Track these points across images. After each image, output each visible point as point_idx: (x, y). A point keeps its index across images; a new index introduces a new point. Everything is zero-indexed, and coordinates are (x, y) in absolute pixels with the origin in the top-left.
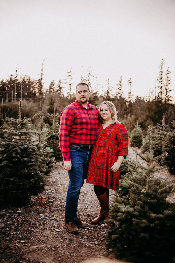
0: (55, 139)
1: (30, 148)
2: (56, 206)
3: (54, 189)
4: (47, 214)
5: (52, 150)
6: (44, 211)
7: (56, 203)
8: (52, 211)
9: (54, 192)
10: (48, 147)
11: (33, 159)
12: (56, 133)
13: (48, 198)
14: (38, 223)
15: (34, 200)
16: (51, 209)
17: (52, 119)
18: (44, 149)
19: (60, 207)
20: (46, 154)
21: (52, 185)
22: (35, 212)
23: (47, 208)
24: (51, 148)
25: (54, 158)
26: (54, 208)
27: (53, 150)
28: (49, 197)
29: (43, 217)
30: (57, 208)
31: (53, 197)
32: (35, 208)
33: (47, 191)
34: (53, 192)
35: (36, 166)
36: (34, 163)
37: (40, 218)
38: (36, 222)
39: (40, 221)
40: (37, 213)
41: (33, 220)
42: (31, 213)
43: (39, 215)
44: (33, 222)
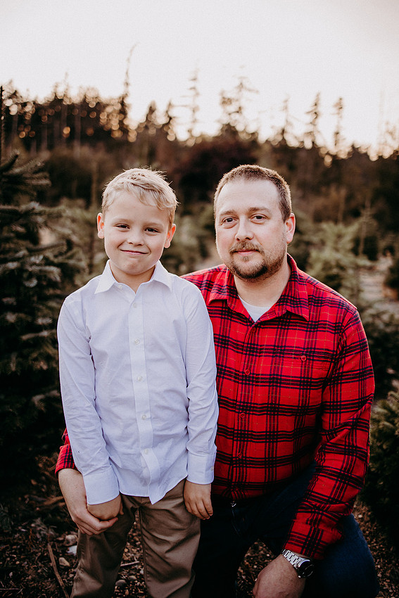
1: (31, 275)
11: (44, 316)
14: (48, 585)
22: (48, 523)
29: (74, 550)
32: (55, 498)
36: (45, 333)
37: (64, 562)
38: (41, 576)
39: (58, 575)
40: (53, 528)
41: (33, 564)
42: (33, 525)
43: (61, 539)
44: (30, 577)
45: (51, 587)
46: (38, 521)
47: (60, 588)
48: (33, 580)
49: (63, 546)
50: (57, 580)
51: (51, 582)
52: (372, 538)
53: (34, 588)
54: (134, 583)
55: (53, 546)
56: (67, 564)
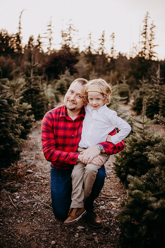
0: (34, 93)
2: (36, 180)
3: (33, 155)
4: (25, 192)
5: (30, 106)
6: (20, 187)
7: (37, 175)
8: (31, 187)
9: (34, 158)
10: (25, 102)
11: (3, 117)
12: (35, 86)
13: (25, 168)
14: (10, 207)
15: (8, 170)
16: (30, 183)
17: (30, 69)
18: (20, 105)
19: (41, 179)
20: (23, 111)
21: (31, 149)
22: (8, 190)
23: (24, 182)
24: (29, 104)
25: (33, 116)
26: (33, 182)
27: (32, 106)
28: (27, 166)
29: (18, 197)
30: (37, 181)
31: (32, 166)
32: (8, 183)
33: (25, 158)
34: (32, 158)
35: (7, 127)
36: (4, 123)
37: (15, 200)
38: (8, 205)
39: (13, 204)
40: (10, 191)
41: (4, 202)
42: (2, 191)
43: (13, 194)
44: (4, 205)
45: (12, 207)
46: (4, 190)
47: (15, 207)
48: (5, 206)
49: (14, 196)
50: (13, 206)
51: (11, 206)
52: (121, 189)
53: (5, 208)
54: (40, 205)
55: (11, 197)
56: (16, 201)
